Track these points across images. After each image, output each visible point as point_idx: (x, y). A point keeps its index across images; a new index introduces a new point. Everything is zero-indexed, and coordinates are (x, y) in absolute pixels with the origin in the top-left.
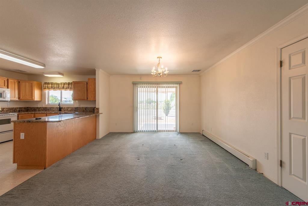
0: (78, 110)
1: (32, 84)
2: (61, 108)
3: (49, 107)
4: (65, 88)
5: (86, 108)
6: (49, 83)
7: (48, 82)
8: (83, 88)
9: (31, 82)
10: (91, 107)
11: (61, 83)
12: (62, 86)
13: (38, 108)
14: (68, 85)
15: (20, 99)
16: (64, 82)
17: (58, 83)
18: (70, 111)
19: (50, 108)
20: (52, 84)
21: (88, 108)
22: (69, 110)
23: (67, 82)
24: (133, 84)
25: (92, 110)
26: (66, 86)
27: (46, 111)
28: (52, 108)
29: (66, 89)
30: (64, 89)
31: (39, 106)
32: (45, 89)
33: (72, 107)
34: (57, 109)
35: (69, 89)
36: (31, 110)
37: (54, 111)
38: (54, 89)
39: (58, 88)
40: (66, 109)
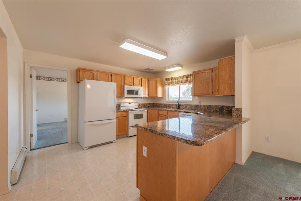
0: (198, 109)
1: (156, 81)
3: (169, 103)
4: (184, 82)
5: (209, 107)
6: (169, 78)
8: (207, 78)
10: (216, 106)
11: (180, 77)
12: (181, 80)
14: (187, 78)
15: (149, 96)
16: (183, 75)
17: (177, 78)
18: (189, 109)
20: (172, 79)
21: (212, 106)
22: (187, 108)
23: (186, 75)
25: (218, 111)
26: (184, 79)
29: (185, 82)
30: (183, 84)
32: (166, 85)
33: (191, 105)
34: (176, 107)
35: (187, 83)
36: (156, 106)
37: (173, 108)
38: (173, 84)
39: (177, 83)
40: (184, 106)
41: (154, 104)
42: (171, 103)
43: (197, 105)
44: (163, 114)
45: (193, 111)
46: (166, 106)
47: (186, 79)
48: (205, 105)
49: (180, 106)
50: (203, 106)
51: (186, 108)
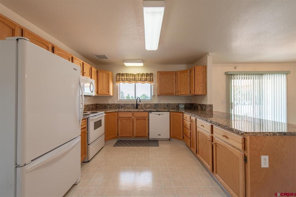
0: (158, 108)
1: (108, 74)
2: (138, 105)
3: (123, 103)
4: (143, 80)
5: (168, 105)
6: (123, 74)
7: (121, 73)
8: (171, 80)
9: (108, 73)
10: (174, 104)
11: (138, 74)
12: (140, 77)
13: (109, 104)
14: (147, 76)
15: (98, 93)
16: (141, 73)
17: (134, 75)
18: (149, 108)
19: (125, 105)
20: (127, 75)
21: (171, 104)
22: (147, 107)
23: (145, 73)
24: (227, 75)
25: (176, 108)
26: (143, 77)
27: (119, 108)
28: (126, 104)
29: (145, 81)
30: (142, 82)
31: (110, 102)
32: (119, 81)
33: (151, 104)
34: (132, 107)
35: (147, 82)
36: (101, 108)
37: (129, 108)
38: (130, 81)
39: (135, 80)
40: (144, 106)
41: (97, 104)
42: (126, 103)
43: (157, 104)
44: (125, 116)
45: (154, 109)
46: (118, 106)
47: (145, 77)
48: (164, 104)
49: (138, 106)
50: (163, 104)
51: (145, 107)
